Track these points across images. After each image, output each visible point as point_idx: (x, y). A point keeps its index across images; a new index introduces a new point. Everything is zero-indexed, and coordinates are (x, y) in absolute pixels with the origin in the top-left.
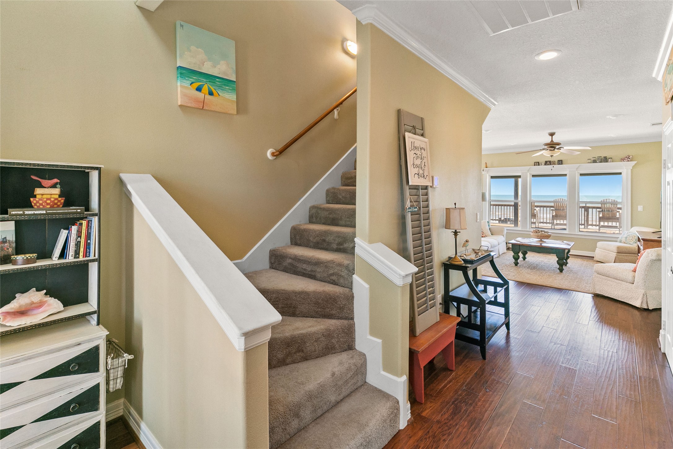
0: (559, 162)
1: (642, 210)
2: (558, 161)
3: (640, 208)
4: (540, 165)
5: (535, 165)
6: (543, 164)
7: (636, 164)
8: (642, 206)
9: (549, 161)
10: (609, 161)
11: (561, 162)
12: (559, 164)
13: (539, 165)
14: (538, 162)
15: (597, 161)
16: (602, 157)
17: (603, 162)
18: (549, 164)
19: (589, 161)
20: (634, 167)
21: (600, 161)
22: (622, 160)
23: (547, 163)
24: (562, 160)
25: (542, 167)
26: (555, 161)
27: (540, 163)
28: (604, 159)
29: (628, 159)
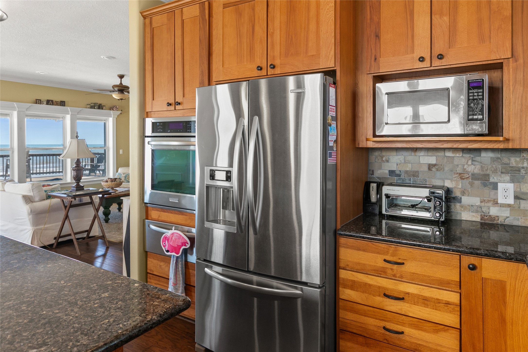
0: (62, 104)
1: (122, 153)
2: (61, 101)
4: (42, 103)
5: (36, 103)
6: (45, 103)
7: (120, 114)
8: (122, 150)
9: (51, 101)
11: (64, 104)
12: (62, 105)
13: (41, 104)
14: (40, 100)
15: (95, 107)
16: (98, 104)
17: (99, 109)
18: (52, 104)
19: (89, 106)
20: (118, 116)
21: (97, 107)
22: (111, 108)
23: (49, 102)
24: (64, 102)
25: (44, 106)
26: (58, 102)
27: (42, 101)
28: (100, 106)
29: (116, 109)
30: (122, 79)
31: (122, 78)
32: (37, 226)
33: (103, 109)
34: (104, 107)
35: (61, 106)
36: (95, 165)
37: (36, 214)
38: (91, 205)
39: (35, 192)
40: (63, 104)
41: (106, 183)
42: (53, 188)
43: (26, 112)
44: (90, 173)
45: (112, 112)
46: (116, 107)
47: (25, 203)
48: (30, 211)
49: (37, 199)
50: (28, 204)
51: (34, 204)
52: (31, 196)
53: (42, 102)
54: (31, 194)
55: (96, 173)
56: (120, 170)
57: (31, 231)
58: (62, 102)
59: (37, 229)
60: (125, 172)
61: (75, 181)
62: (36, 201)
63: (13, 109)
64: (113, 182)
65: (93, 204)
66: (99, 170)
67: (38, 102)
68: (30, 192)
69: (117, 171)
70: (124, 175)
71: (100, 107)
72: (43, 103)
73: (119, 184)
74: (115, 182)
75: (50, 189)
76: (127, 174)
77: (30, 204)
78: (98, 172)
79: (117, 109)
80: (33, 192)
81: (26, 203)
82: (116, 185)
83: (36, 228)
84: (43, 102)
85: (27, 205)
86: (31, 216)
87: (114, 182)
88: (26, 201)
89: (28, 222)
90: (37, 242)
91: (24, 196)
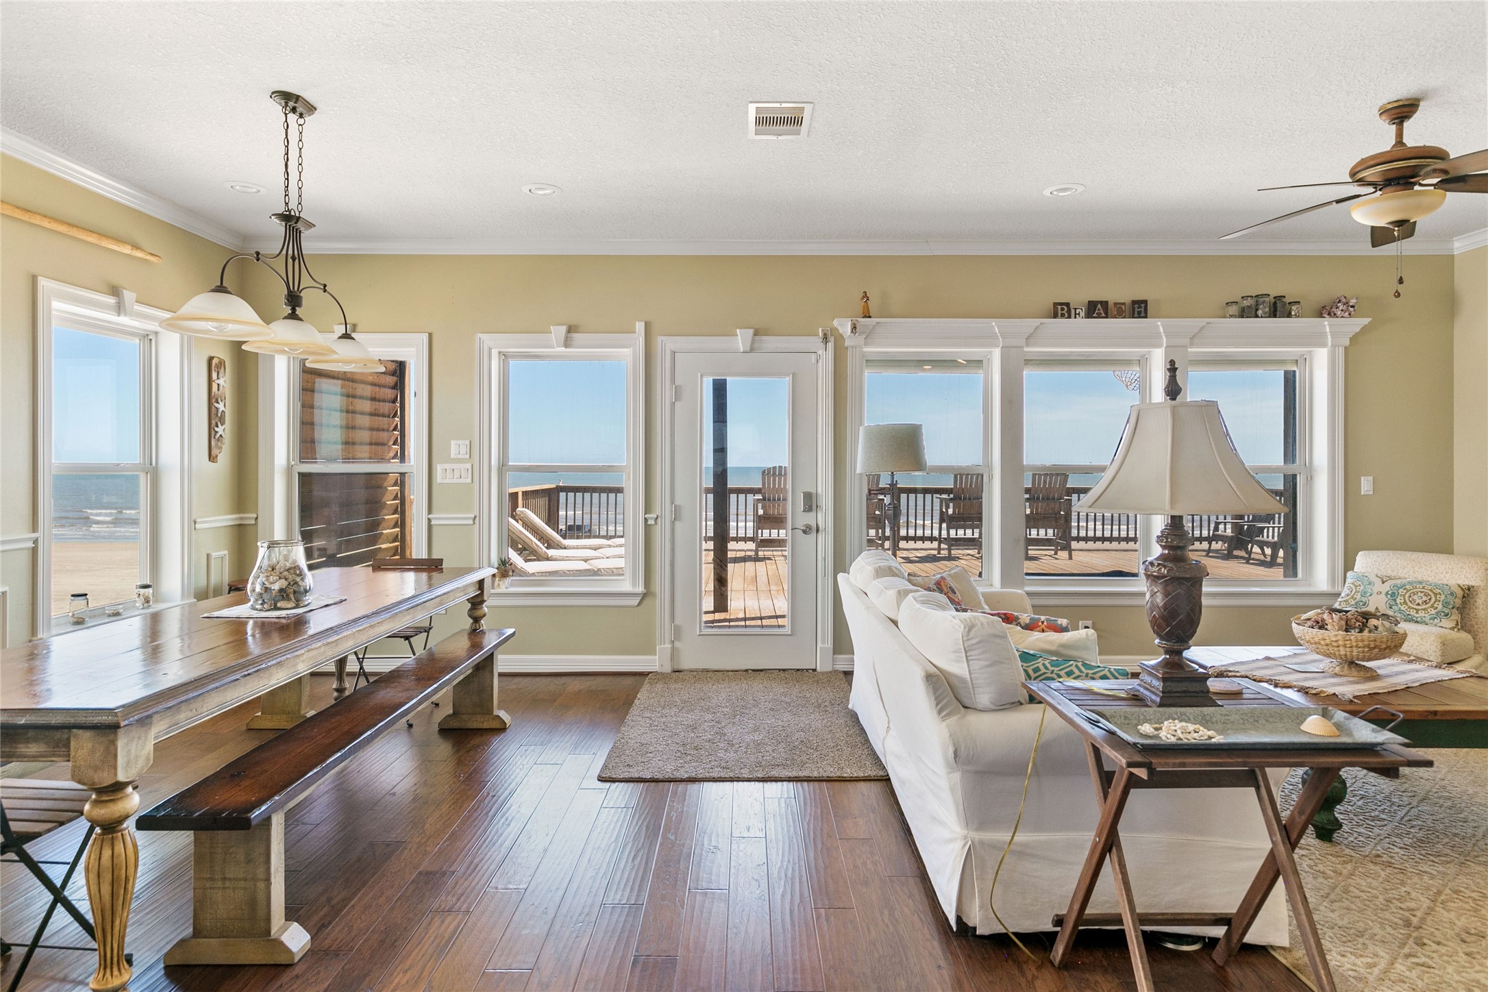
0: (1137, 310)
1: (1371, 493)
2: (1134, 302)
3: (1366, 485)
4: (1073, 315)
5: (1055, 316)
6: (1082, 314)
7: (1365, 330)
8: (1371, 478)
9: (1101, 302)
10: (1293, 313)
11: (1143, 309)
12: (1136, 315)
13: (1069, 317)
14: (1068, 305)
15: (1257, 310)
16: (1272, 297)
17: (1275, 316)
18: (1104, 315)
19: (1233, 309)
20: (1354, 339)
21: (1267, 310)
22: (1325, 310)
23: (1096, 309)
24: (1145, 302)
25: (1080, 324)
26: (1124, 304)
27: (1071, 306)
28: (1279, 305)
29: (1348, 310)
30: (1406, 124)
31: (1408, 117)
32: (980, 826)
33: (1289, 315)
34: (1294, 308)
35: (1133, 317)
36: (1246, 527)
37: (977, 772)
38: (1251, 791)
39: (976, 665)
40: (1139, 313)
41: (1316, 630)
42: (1063, 646)
43: (1026, 349)
44: (1230, 551)
45: (1326, 322)
46: (1346, 303)
47: (936, 713)
48: (951, 751)
49: (984, 698)
50: (948, 716)
51: (973, 719)
52: (963, 680)
53: (1073, 311)
54: (958, 668)
55: (1250, 553)
56: (1363, 561)
57: (959, 844)
58: (1136, 306)
59: (982, 843)
60: (1390, 573)
61: (1157, 641)
62: (980, 706)
63: (987, 339)
64: (1354, 634)
65: (1263, 790)
66: (1261, 545)
67: (1062, 310)
68: (958, 661)
69: (1349, 565)
70: (1386, 587)
71: (1279, 308)
72: (1076, 314)
73: (1388, 647)
74: (1366, 633)
75: (1053, 648)
76: (1398, 582)
77: (953, 720)
78: (1256, 549)
79: (1351, 309)
80: (968, 661)
81: (940, 712)
82: (1371, 649)
83: (977, 836)
84: (1075, 309)
85: (944, 718)
86: (957, 776)
87: (1361, 631)
88: (938, 700)
89: (947, 796)
90: (981, 907)
91: (929, 678)
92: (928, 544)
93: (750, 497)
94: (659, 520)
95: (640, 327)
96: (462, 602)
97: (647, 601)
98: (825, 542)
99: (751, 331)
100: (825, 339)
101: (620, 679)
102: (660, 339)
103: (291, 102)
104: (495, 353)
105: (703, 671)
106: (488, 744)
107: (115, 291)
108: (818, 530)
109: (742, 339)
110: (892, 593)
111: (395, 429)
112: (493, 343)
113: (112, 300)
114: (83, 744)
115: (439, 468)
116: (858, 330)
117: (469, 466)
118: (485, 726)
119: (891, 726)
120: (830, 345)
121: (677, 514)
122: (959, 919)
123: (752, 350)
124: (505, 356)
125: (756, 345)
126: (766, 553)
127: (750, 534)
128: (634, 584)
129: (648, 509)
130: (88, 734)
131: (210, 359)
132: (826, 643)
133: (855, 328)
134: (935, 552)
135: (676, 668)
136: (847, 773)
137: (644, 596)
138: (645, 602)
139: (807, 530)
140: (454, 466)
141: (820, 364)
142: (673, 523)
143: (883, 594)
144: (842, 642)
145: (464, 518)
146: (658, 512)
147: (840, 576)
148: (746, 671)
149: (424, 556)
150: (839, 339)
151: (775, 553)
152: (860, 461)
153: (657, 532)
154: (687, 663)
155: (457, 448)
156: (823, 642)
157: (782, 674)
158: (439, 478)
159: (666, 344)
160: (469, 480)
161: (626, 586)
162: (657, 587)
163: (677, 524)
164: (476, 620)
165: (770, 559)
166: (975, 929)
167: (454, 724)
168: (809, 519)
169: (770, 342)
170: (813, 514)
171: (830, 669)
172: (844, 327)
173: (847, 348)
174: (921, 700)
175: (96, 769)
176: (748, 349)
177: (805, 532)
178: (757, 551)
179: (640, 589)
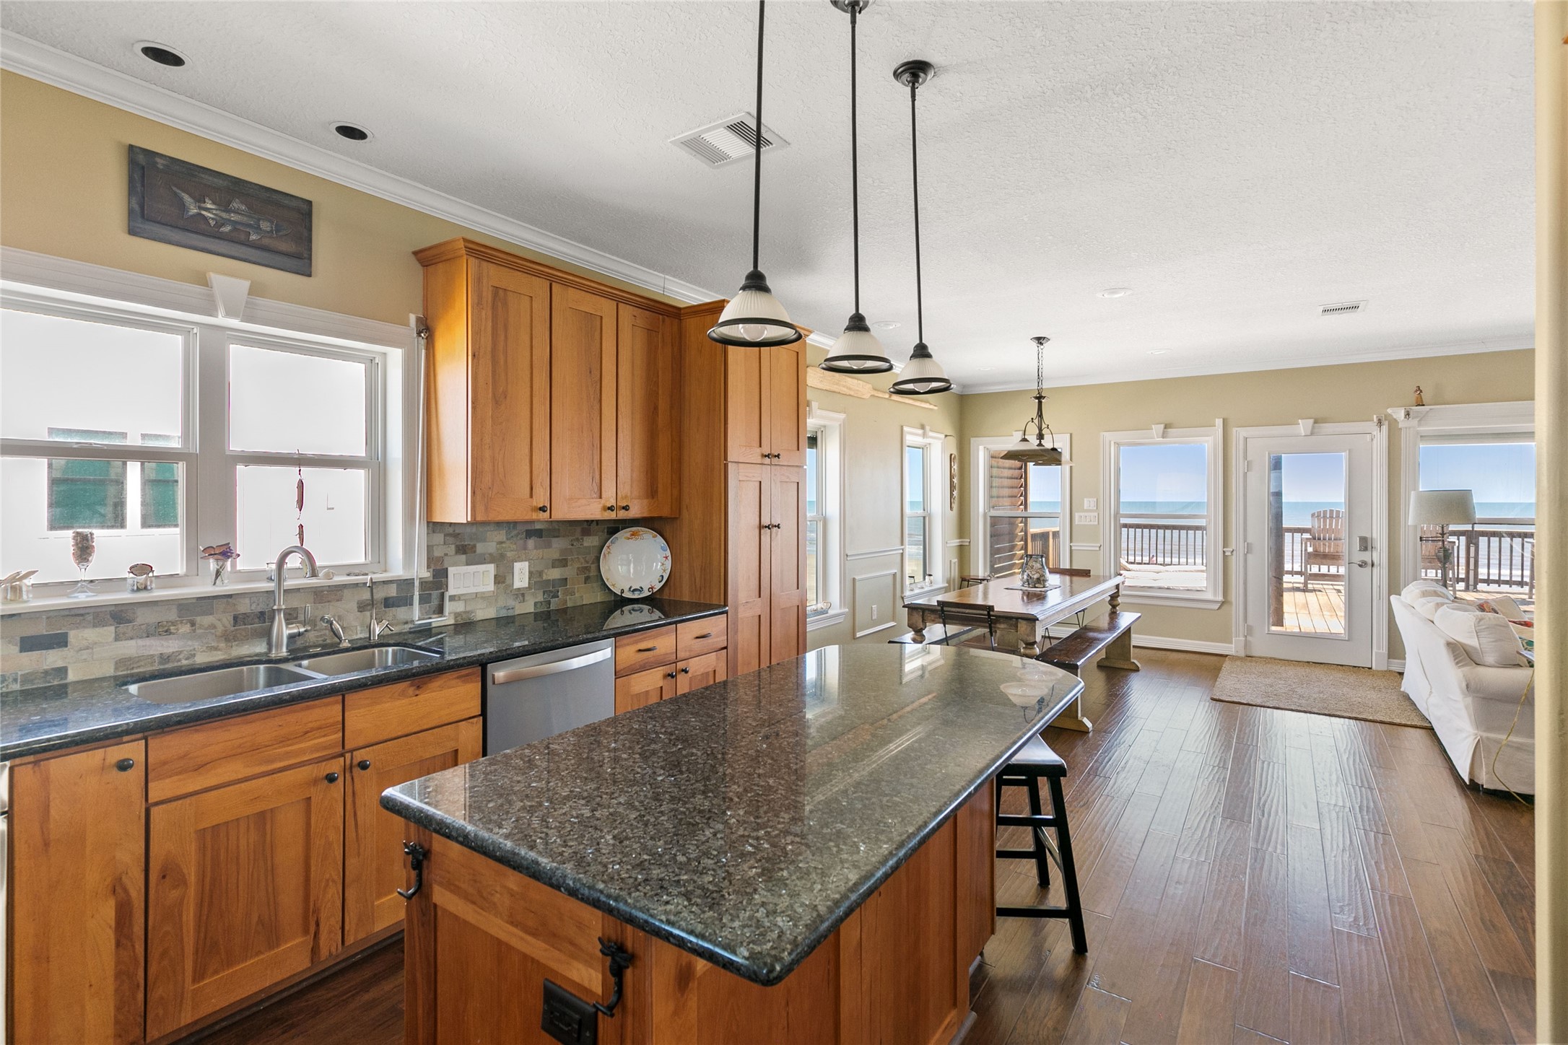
32: (1488, 729)
37: (1484, 698)
39: (1484, 641)
47: (1454, 664)
48: (1464, 685)
49: (1490, 659)
50: (1463, 666)
51: (1481, 670)
52: (1475, 649)
54: (1472, 642)
57: (1471, 738)
59: (1488, 739)
62: (1486, 664)
68: (1471, 638)
77: (1466, 669)
80: (1478, 638)
81: (1457, 663)
83: (1485, 735)
85: (1460, 668)
86: (1469, 700)
88: (1456, 657)
89: (1464, 713)
90: (1487, 774)
91: (1449, 644)
92: (1515, 588)
93: (1297, 536)
94: (1235, 552)
95: (1219, 422)
96: (1106, 597)
97: (1225, 607)
98: (1380, 575)
99: (1311, 421)
100: (1380, 423)
101: (1205, 657)
102: (1234, 430)
103: (1040, 340)
104: (1112, 443)
105: (1271, 658)
106: (1126, 676)
107: (923, 427)
108: (1373, 565)
109: (1303, 426)
110: (1432, 605)
111: (1021, 486)
112: (1109, 437)
113: (920, 432)
114: (1023, 626)
115: (1077, 515)
116: (1411, 415)
117: (1096, 514)
118: (1126, 667)
119: (1433, 691)
120: (1385, 428)
121: (1249, 549)
122: (1471, 780)
123: (1312, 434)
124: (1118, 444)
125: (1316, 430)
126: (1315, 586)
127: (1297, 568)
128: (1215, 594)
129: (1225, 544)
130: (1024, 622)
131: (951, 455)
132: (1381, 647)
133: (1408, 414)
134: (1526, 597)
135: (1249, 654)
136: (1397, 721)
137: (1223, 603)
138: (1223, 608)
139: (1363, 565)
140: (1086, 514)
141: (1375, 442)
142: (1245, 555)
143: (1425, 607)
144: (1395, 648)
145: (1093, 546)
146: (1234, 547)
147: (1393, 597)
148: (1308, 662)
149: (1068, 567)
150: (1393, 424)
151: (1325, 586)
152: (1412, 516)
153: (1233, 561)
154: (1257, 651)
155: (1088, 503)
156: (1379, 648)
157: (1340, 668)
158: (1076, 521)
159: (1238, 433)
160: (1096, 523)
161: (1209, 596)
162: (1233, 597)
163: (1249, 555)
164: (1114, 607)
165: (1320, 591)
166: (1482, 786)
167: (1107, 664)
168: (1366, 556)
169: (1328, 428)
170: (1368, 553)
171: (1386, 669)
172: (1399, 414)
173: (1401, 429)
174: (1445, 658)
175: (1028, 635)
176: (1309, 433)
177: (1360, 566)
178: (1306, 584)
179: (1220, 598)
